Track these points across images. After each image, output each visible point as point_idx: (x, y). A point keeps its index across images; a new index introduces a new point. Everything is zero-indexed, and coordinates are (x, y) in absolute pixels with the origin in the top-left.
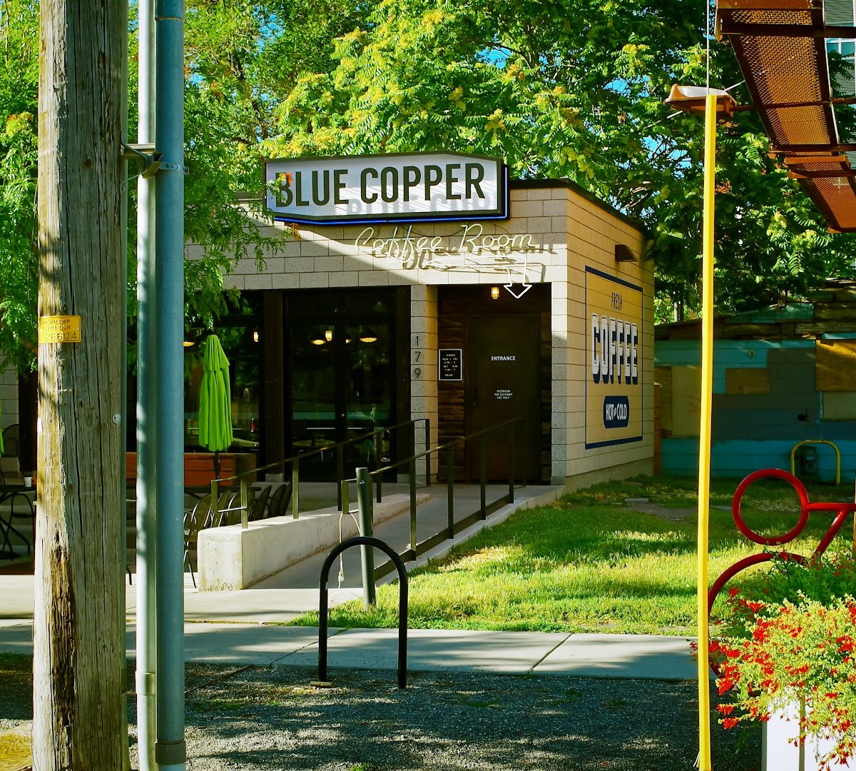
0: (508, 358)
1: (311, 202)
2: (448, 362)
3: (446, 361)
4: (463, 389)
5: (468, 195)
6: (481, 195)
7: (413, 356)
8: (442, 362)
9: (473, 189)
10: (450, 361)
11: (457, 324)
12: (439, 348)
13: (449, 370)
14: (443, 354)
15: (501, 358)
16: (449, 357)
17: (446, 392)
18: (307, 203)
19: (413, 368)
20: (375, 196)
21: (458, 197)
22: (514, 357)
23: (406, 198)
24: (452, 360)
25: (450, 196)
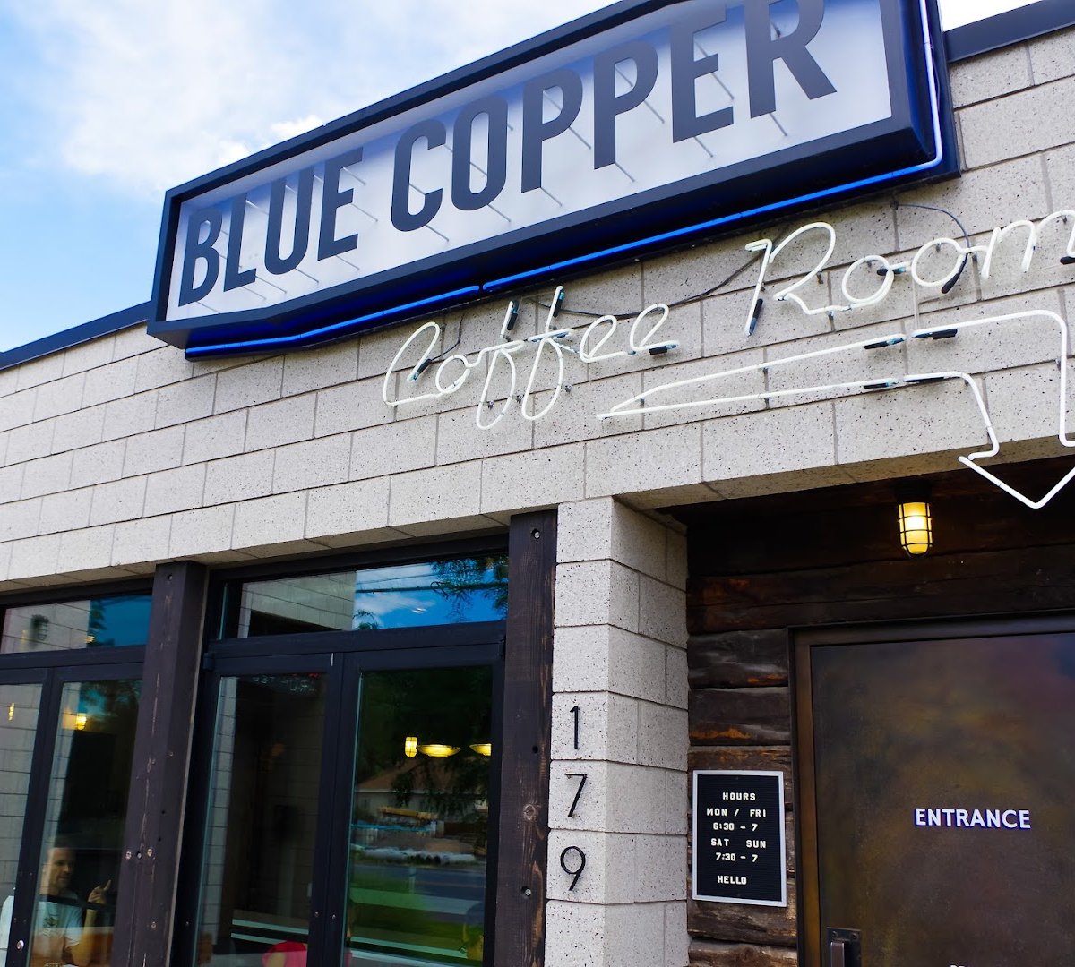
0: (994, 819)
1: (262, 272)
2: (730, 826)
3: (721, 819)
4: (791, 947)
5: (762, 102)
6: (816, 85)
7: (560, 792)
8: (705, 822)
9: (781, 71)
10: (737, 822)
11: (767, 669)
12: (695, 762)
13: (731, 857)
14: (710, 791)
15: (962, 815)
16: (731, 805)
17: (723, 950)
18: (250, 277)
19: (555, 845)
20: (433, 200)
21: (723, 118)
22: (1023, 816)
23: (532, 179)
24: (744, 819)
25: (687, 125)
